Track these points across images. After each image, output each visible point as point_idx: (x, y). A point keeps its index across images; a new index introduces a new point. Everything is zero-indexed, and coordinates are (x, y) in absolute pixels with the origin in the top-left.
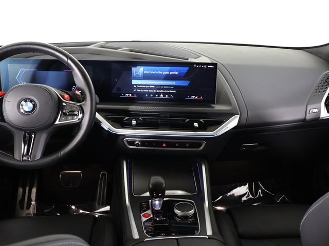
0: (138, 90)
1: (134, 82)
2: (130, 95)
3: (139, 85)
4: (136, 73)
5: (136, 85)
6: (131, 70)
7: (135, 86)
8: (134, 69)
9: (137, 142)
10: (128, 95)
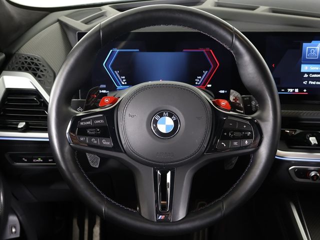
0: (310, 82)
1: (305, 68)
2: (297, 90)
3: (314, 73)
4: (309, 52)
5: (308, 73)
6: (300, 48)
7: (306, 76)
8: (307, 47)
9: (313, 174)
10: (291, 90)
